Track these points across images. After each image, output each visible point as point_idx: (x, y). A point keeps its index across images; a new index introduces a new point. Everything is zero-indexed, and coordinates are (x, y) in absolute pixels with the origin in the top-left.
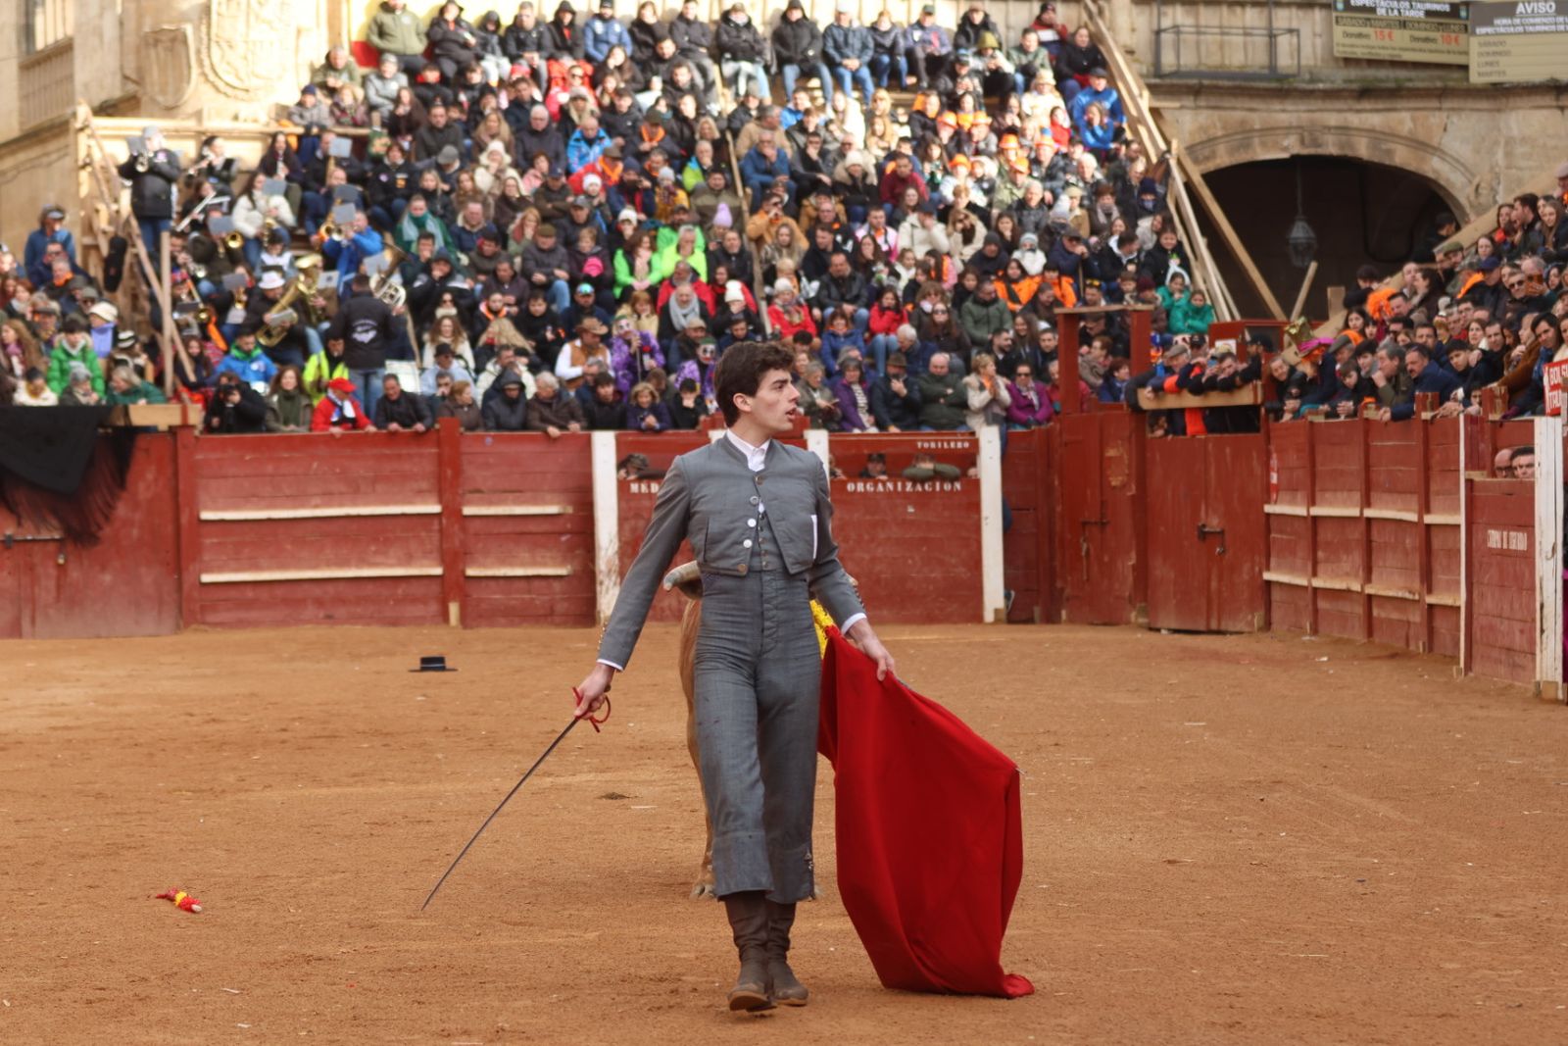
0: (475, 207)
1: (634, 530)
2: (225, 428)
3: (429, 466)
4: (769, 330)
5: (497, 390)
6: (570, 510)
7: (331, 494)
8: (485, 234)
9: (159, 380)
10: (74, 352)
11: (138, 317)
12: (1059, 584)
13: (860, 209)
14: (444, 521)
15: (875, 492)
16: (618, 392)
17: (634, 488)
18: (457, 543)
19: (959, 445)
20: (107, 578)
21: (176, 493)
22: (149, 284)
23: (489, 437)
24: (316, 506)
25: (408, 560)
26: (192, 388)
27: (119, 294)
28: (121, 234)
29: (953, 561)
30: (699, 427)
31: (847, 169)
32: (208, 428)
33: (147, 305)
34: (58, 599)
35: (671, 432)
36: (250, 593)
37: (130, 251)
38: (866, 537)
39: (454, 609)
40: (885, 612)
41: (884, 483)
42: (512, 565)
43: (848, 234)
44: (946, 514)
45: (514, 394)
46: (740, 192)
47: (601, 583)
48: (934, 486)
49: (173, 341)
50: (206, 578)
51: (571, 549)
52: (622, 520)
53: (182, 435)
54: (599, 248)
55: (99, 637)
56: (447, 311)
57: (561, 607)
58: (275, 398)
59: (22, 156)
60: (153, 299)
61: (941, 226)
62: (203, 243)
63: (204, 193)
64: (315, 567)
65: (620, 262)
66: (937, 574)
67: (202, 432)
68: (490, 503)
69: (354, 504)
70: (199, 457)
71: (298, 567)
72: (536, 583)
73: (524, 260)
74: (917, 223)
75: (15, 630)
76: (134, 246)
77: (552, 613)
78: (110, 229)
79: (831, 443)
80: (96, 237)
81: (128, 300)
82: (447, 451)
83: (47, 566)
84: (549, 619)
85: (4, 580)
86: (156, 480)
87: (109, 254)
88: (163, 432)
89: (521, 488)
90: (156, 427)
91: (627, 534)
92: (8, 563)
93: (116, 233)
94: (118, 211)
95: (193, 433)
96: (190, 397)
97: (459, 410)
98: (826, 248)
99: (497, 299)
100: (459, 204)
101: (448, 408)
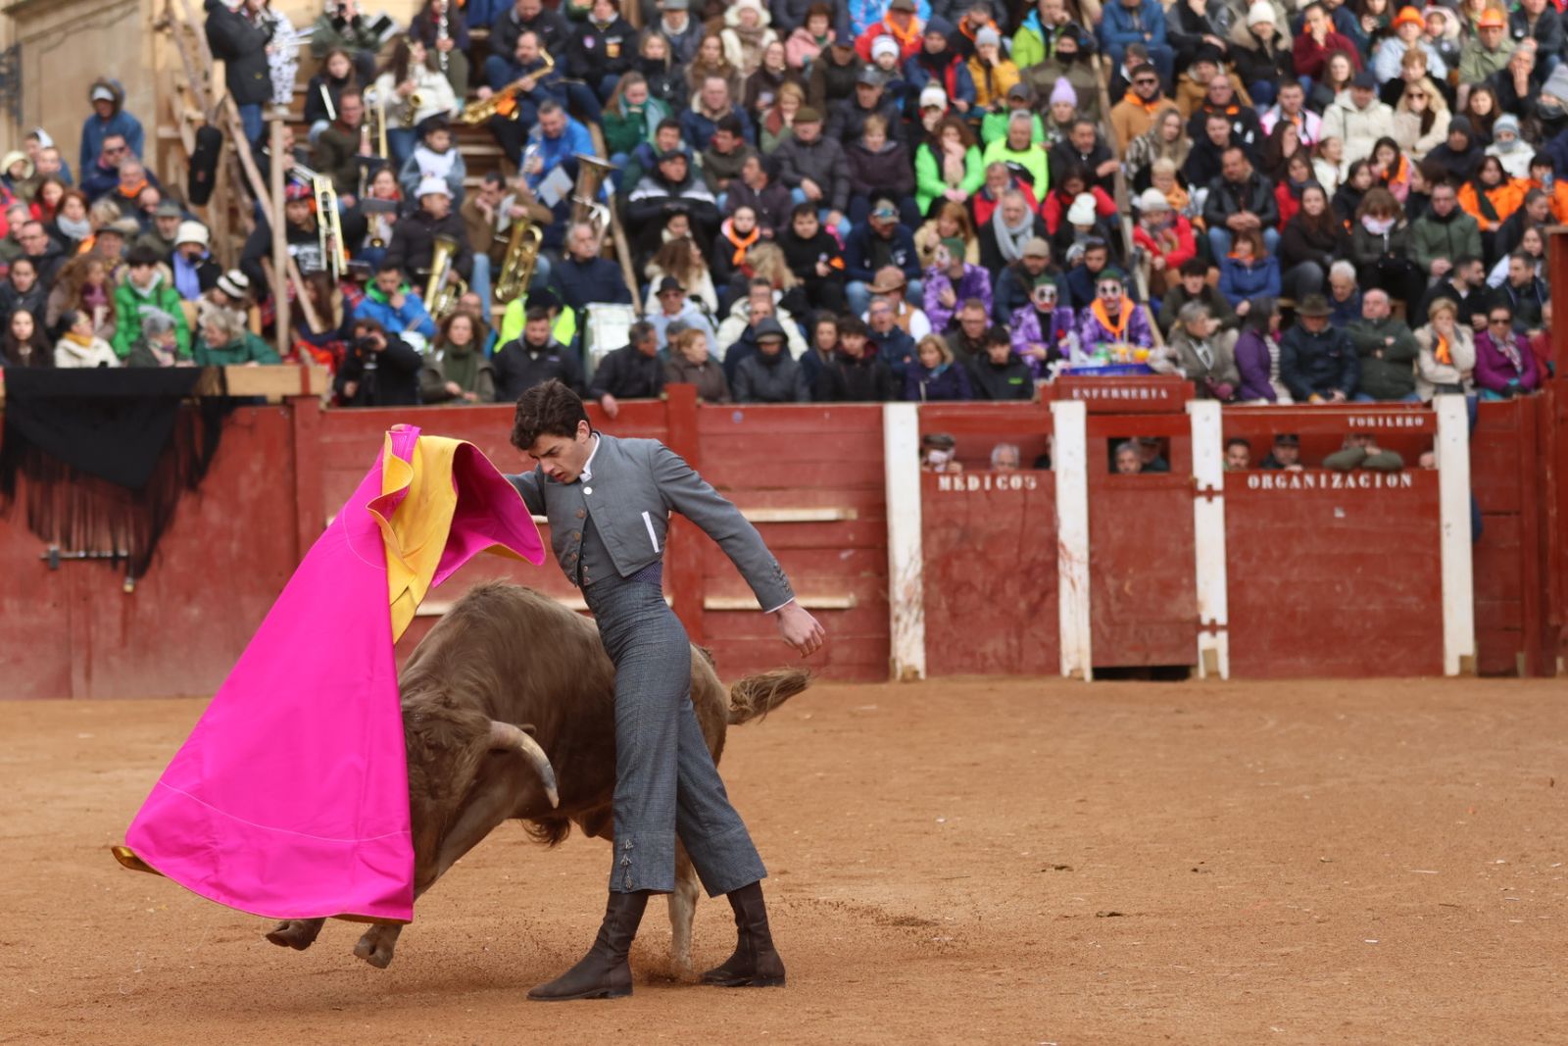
0: (716, 84)
1: (943, 543)
2: (363, 398)
5: (749, 341)
6: (853, 515)
8: (732, 125)
9: (269, 331)
10: (145, 293)
12: (1554, 621)
13: (1266, 85)
15: (1288, 489)
17: (944, 483)
18: (693, 562)
19: (1409, 422)
20: (195, 612)
21: (293, 492)
22: (253, 195)
23: (738, 412)
26: (316, 342)
27: (211, 208)
28: (217, 124)
29: (1400, 587)
30: (1036, 398)
31: (1250, 29)
33: (250, 225)
34: (124, 643)
35: (995, 403)
37: (227, 146)
38: (1275, 553)
40: (1303, 661)
41: (1301, 476)
43: (1252, 122)
44: (1391, 520)
45: (773, 349)
46: (1095, 66)
47: (898, 619)
48: (1372, 481)
51: (855, 571)
52: (927, 529)
53: (299, 406)
54: (893, 144)
55: (182, 696)
57: (840, 653)
58: (440, 356)
61: (1386, 109)
65: (925, 160)
66: (1377, 606)
67: (329, 405)
70: (327, 439)
74: (1350, 105)
75: (61, 687)
76: (232, 139)
77: (827, 661)
78: (198, 116)
79: (1225, 419)
80: (177, 126)
81: (224, 218)
82: (678, 431)
83: (111, 594)
84: (823, 670)
85: (47, 614)
86: (265, 472)
87: (197, 152)
88: (275, 404)
89: (785, 484)
90: (263, 397)
91: (935, 549)
92: (53, 590)
93: (206, 122)
94: (208, 91)
95: (318, 406)
96: (313, 356)
97: (692, 371)
98: (1219, 142)
99: (745, 216)
100: (696, 78)
101: (677, 370)
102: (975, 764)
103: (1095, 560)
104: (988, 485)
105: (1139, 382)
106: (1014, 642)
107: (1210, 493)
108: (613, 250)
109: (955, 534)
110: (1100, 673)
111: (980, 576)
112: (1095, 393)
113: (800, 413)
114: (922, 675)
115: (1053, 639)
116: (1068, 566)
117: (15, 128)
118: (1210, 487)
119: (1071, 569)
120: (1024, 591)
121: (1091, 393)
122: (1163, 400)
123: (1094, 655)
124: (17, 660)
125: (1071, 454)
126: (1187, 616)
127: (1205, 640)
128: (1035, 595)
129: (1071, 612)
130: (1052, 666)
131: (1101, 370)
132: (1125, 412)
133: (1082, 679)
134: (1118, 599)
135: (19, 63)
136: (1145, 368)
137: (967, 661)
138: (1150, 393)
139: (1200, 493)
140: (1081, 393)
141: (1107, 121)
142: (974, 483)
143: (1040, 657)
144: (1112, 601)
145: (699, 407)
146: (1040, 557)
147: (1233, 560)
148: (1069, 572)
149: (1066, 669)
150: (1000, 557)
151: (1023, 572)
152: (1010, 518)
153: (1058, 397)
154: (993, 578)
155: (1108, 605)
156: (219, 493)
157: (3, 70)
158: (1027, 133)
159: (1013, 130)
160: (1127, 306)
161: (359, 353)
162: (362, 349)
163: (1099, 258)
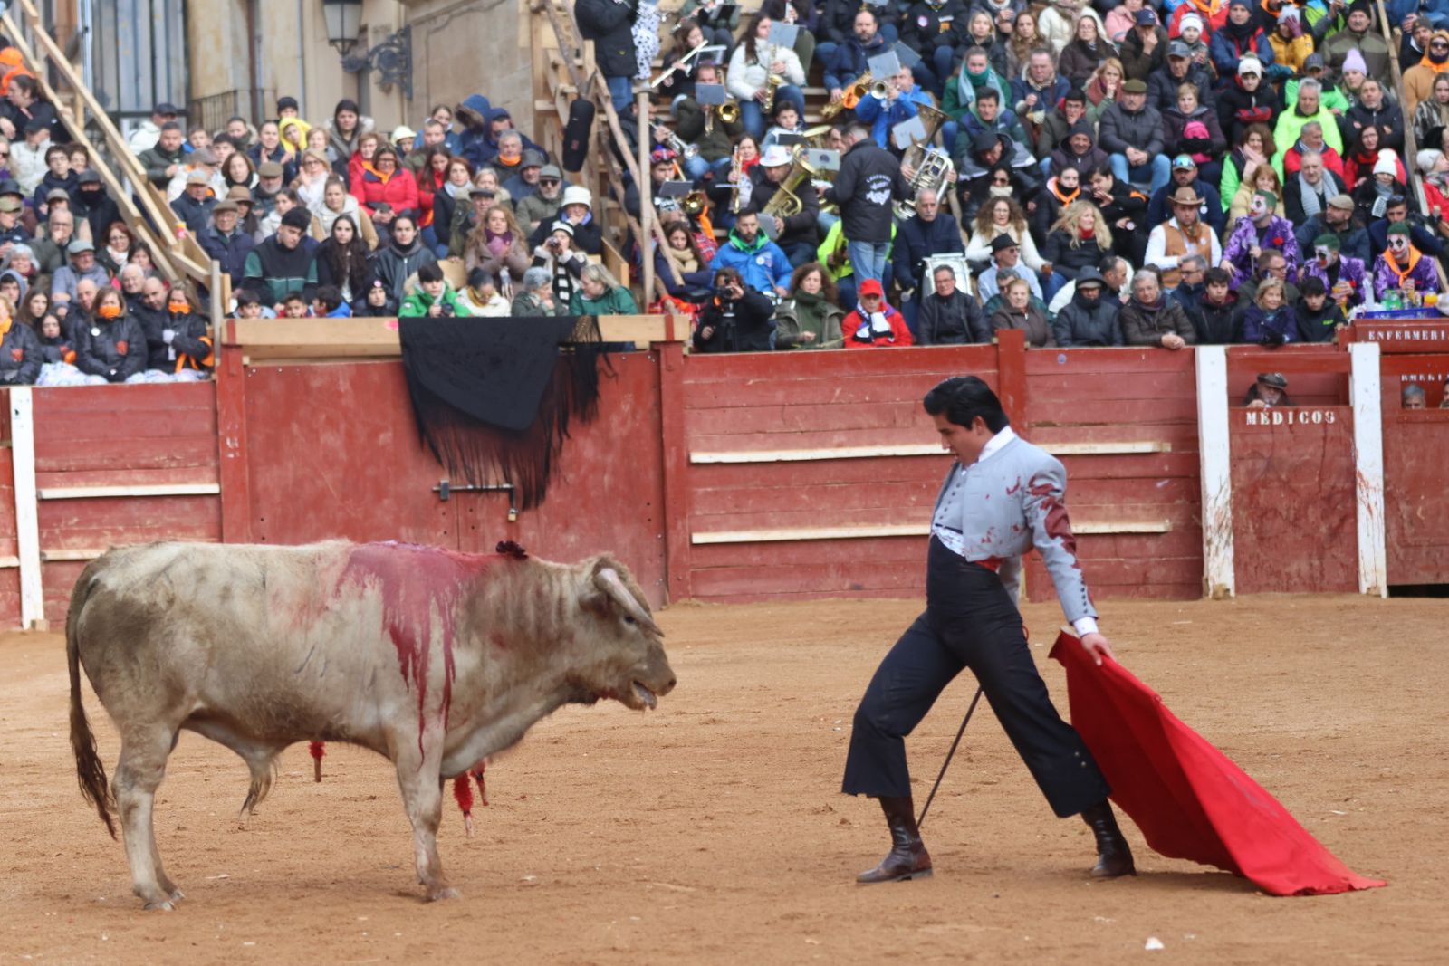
0: (1042, 59)
1: (1251, 473)
2: (723, 344)
4: (1425, 212)
6: (1167, 448)
7: (860, 429)
11: (610, 204)
17: (1251, 419)
20: (572, 539)
21: (659, 429)
24: (840, 445)
26: (678, 294)
27: (583, 173)
28: (589, 98)
30: (1336, 339)
32: (700, 344)
35: (1298, 345)
36: (755, 557)
37: (599, 118)
42: (1092, 519)
46: (1387, 34)
47: (1209, 543)
49: (654, 234)
50: (698, 538)
51: (1170, 499)
52: (1235, 461)
53: (665, 353)
54: (1205, 109)
56: (1002, 192)
57: (1157, 574)
58: (793, 306)
60: (628, 181)
62: (690, 111)
63: (693, 41)
64: (839, 524)
67: (691, 351)
68: (1065, 439)
69: (889, 442)
70: (689, 382)
71: (816, 524)
72: (1125, 542)
73: (1102, 125)
76: (602, 111)
77: (1145, 581)
78: (572, 90)
80: (553, 102)
81: (595, 181)
82: (1008, 371)
83: (494, 523)
84: (1142, 589)
86: (634, 412)
87: (571, 122)
88: (642, 350)
89: (1105, 420)
90: (632, 343)
91: (1242, 478)
92: (443, 519)
93: (579, 95)
94: (580, 67)
95: (681, 351)
96: (677, 306)
99: (1070, 175)
100: (1017, 53)
101: (1004, 316)
102: (1283, 674)
103: (1388, 488)
104: (1291, 421)
105: (1430, 325)
106: (1316, 563)
109: (1261, 464)
110: (1394, 591)
111: (1284, 503)
112: (1389, 335)
113: (1119, 356)
114: (1232, 593)
115: (1352, 559)
116: (1365, 493)
117: (406, 101)
119: (1367, 496)
120: (1324, 517)
121: (1385, 335)
123: (1389, 574)
125: (1367, 391)
128: (1335, 521)
129: (1368, 535)
130: (1351, 585)
131: (1393, 313)
132: (1417, 352)
133: (1379, 596)
134: (1411, 523)
135: (409, 43)
136: (1435, 312)
137: (1273, 580)
138: (1439, 335)
140: (1376, 335)
142: (1278, 418)
143: (1340, 576)
146: (1339, 486)
148: (1365, 499)
149: (1364, 587)
150: (1302, 486)
151: (1323, 498)
152: (1311, 449)
153: (1355, 339)
154: (1296, 505)
155: (1402, 528)
156: (593, 431)
157: (395, 50)
158: (1315, 99)
159: (1301, 97)
160: (1415, 256)
161: (717, 302)
162: (721, 299)
163: (1400, 213)
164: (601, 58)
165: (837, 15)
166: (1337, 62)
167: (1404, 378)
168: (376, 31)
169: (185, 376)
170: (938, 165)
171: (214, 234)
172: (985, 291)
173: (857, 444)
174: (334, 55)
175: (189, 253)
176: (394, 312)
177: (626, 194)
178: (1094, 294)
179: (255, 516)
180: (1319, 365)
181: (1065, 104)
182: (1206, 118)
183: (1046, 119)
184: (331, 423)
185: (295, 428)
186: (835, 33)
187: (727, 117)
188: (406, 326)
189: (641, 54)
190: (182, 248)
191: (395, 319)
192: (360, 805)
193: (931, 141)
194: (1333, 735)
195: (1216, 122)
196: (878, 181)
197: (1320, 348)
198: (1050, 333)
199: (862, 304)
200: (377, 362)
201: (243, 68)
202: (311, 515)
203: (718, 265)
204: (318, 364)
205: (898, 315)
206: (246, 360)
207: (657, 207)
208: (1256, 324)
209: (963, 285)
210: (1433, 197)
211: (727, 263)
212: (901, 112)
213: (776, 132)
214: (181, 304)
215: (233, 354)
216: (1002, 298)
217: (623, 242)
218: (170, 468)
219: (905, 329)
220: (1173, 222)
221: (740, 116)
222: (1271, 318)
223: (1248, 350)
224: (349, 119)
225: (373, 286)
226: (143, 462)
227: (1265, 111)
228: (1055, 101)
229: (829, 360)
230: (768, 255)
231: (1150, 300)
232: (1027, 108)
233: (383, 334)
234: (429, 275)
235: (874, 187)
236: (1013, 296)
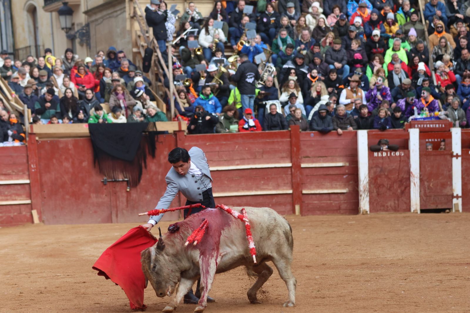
0: (306, 32)
1: (375, 173)
2: (198, 131)
3: (287, 147)
4: (435, 84)
6: (347, 164)
7: (244, 159)
11: (159, 84)
14: (293, 170)
16: (369, 112)
18: (299, 180)
20: (148, 197)
22: (163, 69)
23: (312, 134)
24: (238, 165)
25: (278, 187)
26: (183, 114)
27: (150, 73)
28: (151, 47)
30: (404, 128)
32: (190, 131)
33: (162, 79)
34: (127, 206)
35: (392, 130)
37: (155, 54)
39: (297, 208)
42: (322, 188)
47: (361, 196)
49: (174, 94)
51: (348, 181)
52: (370, 168)
53: (178, 134)
54: (361, 49)
56: (293, 78)
57: (344, 206)
58: (222, 118)
59: (105, 13)
60: (165, 76)
62: (186, 52)
63: (187, 27)
64: (237, 191)
67: (187, 134)
68: (313, 162)
69: (254, 163)
70: (187, 144)
71: (230, 191)
72: (333, 196)
73: (326, 55)
75: (109, 220)
76: (156, 52)
77: (339, 209)
78: (145, 45)
79: (462, 133)
80: (139, 48)
81: (154, 76)
82: (294, 140)
83: (122, 192)
84: (338, 211)
85: (104, 198)
87: (145, 56)
88: (171, 133)
89: (327, 155)
90: (167, 131)
91: (372, 174)
92: (105, 191)
93: (148, 46)
94: (148, 37)
95: (184, 134)
96: (182, 118)
97: (298, 122)
98: (463, 47)
99: (315, 72)
100: (297, 30)
101: (293, 121)
102: (385, 239)
103: (421, 177)
104: (389, 155)
105: (436, 122)
106: (396, 202)
107: (457, 156)
108: (274, 85)
109: (379, 170)
110: (422, 211)
111: (386, 182)
112: (422, 126)
114: (368, 212)
115: (408, 201)
116: (413, 179)
117: (88, 49)
118: (457, 154)
119: (414, 180)
120: (399, 187)
121: (421, 126)
122: (443, 127)
123: (421, 205)
124: (95, 212)
125: (414, 145)
126: (449, 193)
127: (455, 201)
128: (403, 188)
129: (414, 193)
130: (409, 210)
131: (424, 119)
132: (431, 132)
133: (417, 213)
134: (428, 189)
135: (89, 29)
136: (438, 118)
137: (382, 208)
138: (439, 126)
139: (454, 156)
140: (418, 126)
141: (427, 40)
143: (404, 207)
144: (427, 189)
145: (300, 132)
146: (405, 176)
147: (464, 176)
148: (413, 181)
149: (412, 210)
150: (392, 177)
151: (399, 181)
152: (395, 164)
153: (411, 127)
154: (390, 183)
155: (425, 190)
156: (155, 161)
157: (84, 31)
158: (399, 45)
159: (394, 44)
160: (431, 99)
161: (196, 117)
162: (197, 116)
163: (427, 84)
164: (155, 34)
165: (235, 18)
166: (406, 32)
167: (427, 140)
168: (78, 25)
169: (17, 144)
170: (270, 69)
171: (24, 95)
172: (286, 112)
173: (244, 164)
174: (63, 34)
175: (17, 102)
176: (86, 121)
177: (164, 81)
178: (324, 114)
179: (42, 190)
180: (398, 136)
181: (313, 47)
182: (361, 52)
183: (307, 53)
184: (67, 159)
185: (54, 161)
186: (235, 24)
187: (199, 53)
188: (91, 126)
189: (169, 32)
190: (14, 100)
191: (87, 124)
192: (80, 285)
193: (268, 61)
194: (401, 258)
195: (365, 54)
196: (250, 75)
197: (399, 130)
198: (308, 126)
199: (245, 117)
200: (81, 139)
201: (32, 38)
202: (61, 190)
203: (196, 105)
204: (62, 139)
205: (257, 121)
206: (37, 138)
207: (175, 85)
208: (378, 122)
209: (279, 110)
210: (438, 79)
211: (199, 104)
212: (257, 52)
213: (215, 58)
214: (14, 120)
215: (32, 136)
216: (292, 115)
217: (164, 97)
218: (12, 175)
219: (259, 125)
220: (349, 88)
221: (204, 53)
222: (382, 121)
223: (375, 131)
224: (70, 55)
225: (79, 112)
226: (4, 173)
227: (381, 50)
228: (310, 47)
229: (233, 136)
230: (213, 101)
231: (341, 114)
232: (301, 50)
233: (83, 129)
234: (98, 108)
235: (249, 77)
236: (296, 114)
